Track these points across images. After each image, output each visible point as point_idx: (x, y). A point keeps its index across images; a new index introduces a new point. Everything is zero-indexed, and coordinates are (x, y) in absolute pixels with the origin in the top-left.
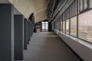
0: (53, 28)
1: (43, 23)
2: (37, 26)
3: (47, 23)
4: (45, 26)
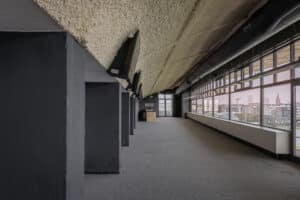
0: (185, 109)
1: (161, 96)
2: (147, 105)
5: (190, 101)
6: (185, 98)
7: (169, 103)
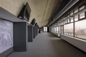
0: (50, 30)
2: (41, 29)
3: (46, 27)
4: (45, 29)
5: (51, 28)
6: (50, 28)
7: (46, 29)
